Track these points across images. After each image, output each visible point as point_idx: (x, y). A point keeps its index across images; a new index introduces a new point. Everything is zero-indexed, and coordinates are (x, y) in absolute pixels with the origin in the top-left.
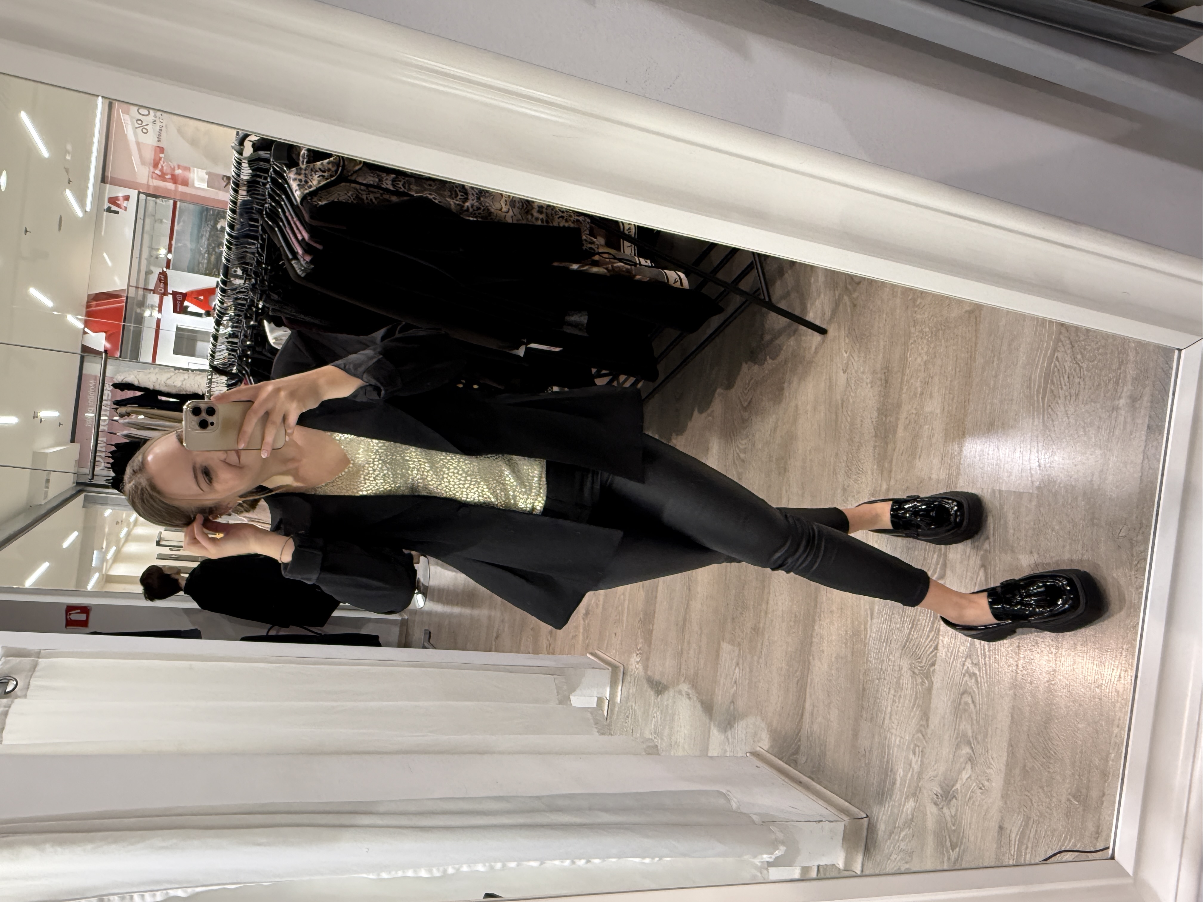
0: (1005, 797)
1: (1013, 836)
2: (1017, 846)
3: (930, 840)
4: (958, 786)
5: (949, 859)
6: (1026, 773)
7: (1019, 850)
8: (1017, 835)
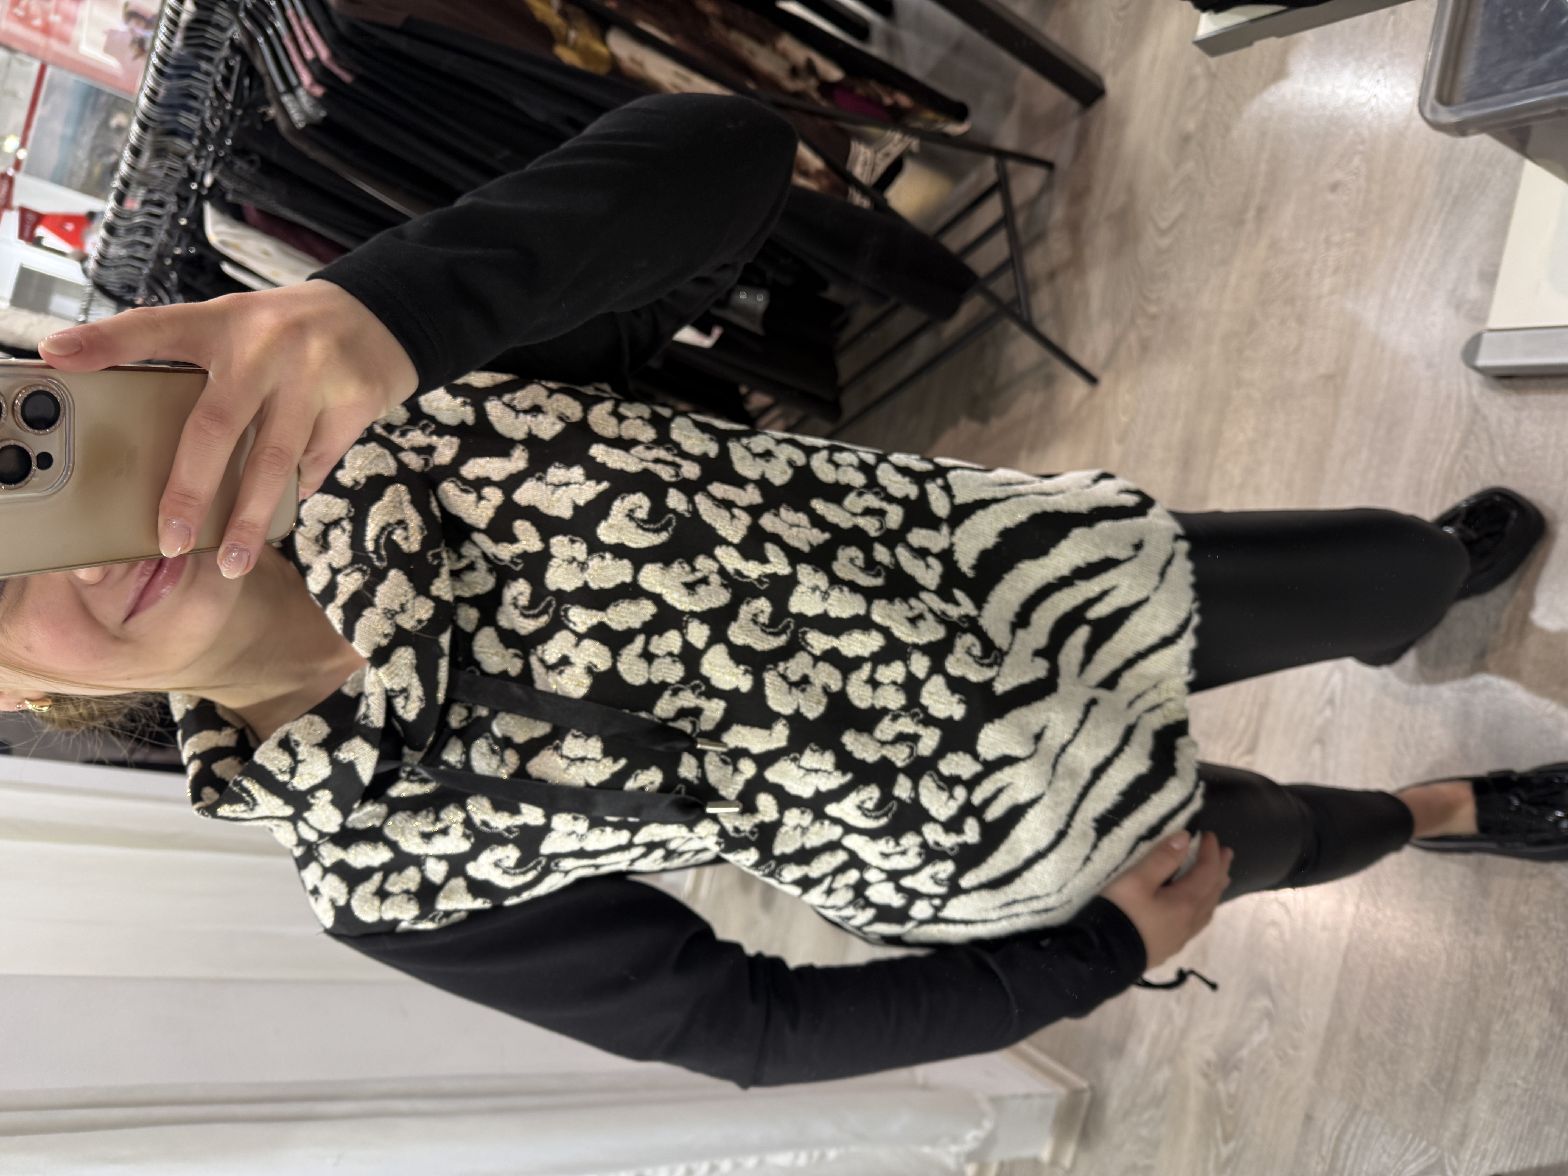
0: (1320, 1073)
1: (1328, 1130)
2: (1332, 1146)
3: (1192, 1127)
4: (1245, 1053)
5: (1218, 1156)
6: (1358, 1041)
7: (1335, 1151)
8: (1334, 1128)
